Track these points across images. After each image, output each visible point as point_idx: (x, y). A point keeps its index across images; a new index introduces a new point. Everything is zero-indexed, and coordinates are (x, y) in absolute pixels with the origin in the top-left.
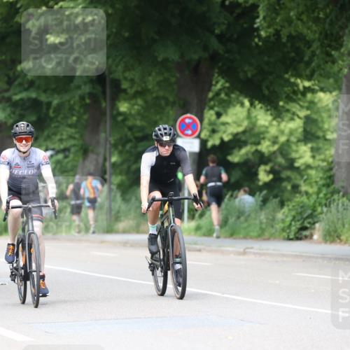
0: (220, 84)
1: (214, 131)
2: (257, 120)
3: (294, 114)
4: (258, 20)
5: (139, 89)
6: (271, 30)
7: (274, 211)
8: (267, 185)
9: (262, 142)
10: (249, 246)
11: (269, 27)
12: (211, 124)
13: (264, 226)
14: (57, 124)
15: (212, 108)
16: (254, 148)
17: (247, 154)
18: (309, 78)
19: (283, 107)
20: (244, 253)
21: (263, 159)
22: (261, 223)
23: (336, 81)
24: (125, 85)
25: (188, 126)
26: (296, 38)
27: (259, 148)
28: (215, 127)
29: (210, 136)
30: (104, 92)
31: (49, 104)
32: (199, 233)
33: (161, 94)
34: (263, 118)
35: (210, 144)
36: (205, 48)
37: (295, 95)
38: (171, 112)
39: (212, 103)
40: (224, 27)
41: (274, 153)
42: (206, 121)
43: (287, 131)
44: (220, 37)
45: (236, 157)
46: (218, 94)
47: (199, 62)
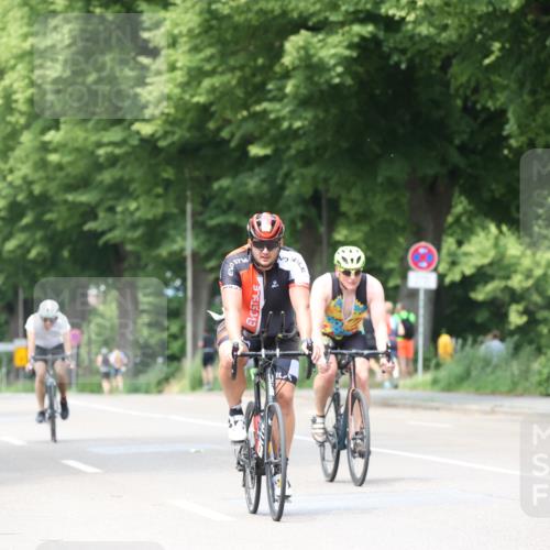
0: (460, 206)
1: (454, 263)
2: (506, 249)
4: (507, 127)
6: (524, 139)
7: (529, 360)
8: (520, 329)
9: (513, 276)
10: (499, 403)
11: (521, 134)
13: (516, 379)
15: (452, 235)
16: (503, 284)
17: (494, 291)
20: (493, 412)
21: (515, 296)
22: (513, 375)
24: (345, 207)
25: (423, 257)
27: (510, 283)
28: (456, 258)
29: (450, 270)
30: (320, 216)
32: (436, 387)
33: (387, 216)
34: (513, 247)
35: (448, 280)
36: (444, 162)
38: (401, 240)
39: (451, 230)
40: (465, 137)
41: (528, 289)
42: (444, 251)
43: (543, 262)
44: (462, 149)
45: (480, 295)
46: (457, 220)
47: (436, 178)
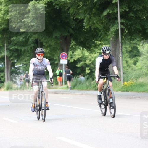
0: (73, 43)
1: (72, 57)
2: (85, 54)
3: (96, 52)
4: (84, 24)
5: (49, 45)
6: (88, 26)
7: (91, 81)
8: (88, 74)
9: (86, 60)
10: (83, 92)
11: (88, 25)
12: (71, 55)
13: (88, 86)
14: (24, 56)
15: (71, 50)
16: (84, 62)
17: (82, 64)
18: (100, 41)
19: (93, 50)
20: (82, 94)
21: (87, 66)
22: (87, 85)
23: (108, 42)
24: (44, 44)
25: (64, 56)
26: (96, 29)
27: (86, 62)
29: (70, 59)
31: (21, 50)
33: (55, 46)
34: (86, 53)
35: (70, 62)
36: (69, 32)
37: (96, 46)
38: (58, 52)
40: (74, 26)
41: (90, 64)
42: (69, 54)
43: (94, 57)
44: (73, 29)
45: (78, 65)
46: (72, 46)
47: (67, 36)
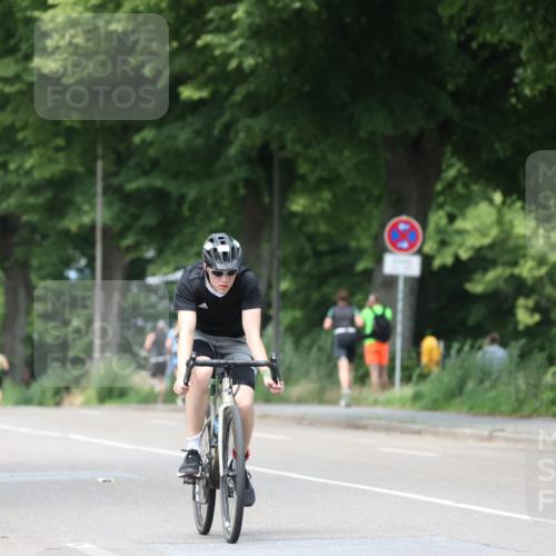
0: (453, 170)
1: (443, 244)
2: (513, 227)
4: (518, 72)
5: (325, 174)
6: (540, 87)
8: (530, 332)
9: (522, 262)
10: (498, 427)
12: (439, 231)
13: (522, 396)
14: (192, 229)
15: (441, 206)
16: (508, 271)
17: (496, 280)
20: (491, 438)
22: (518, 391)
24: (303, 168)
25: (403, 236)
27: (517, 271)
28: (446, 237)
29: (438, 251)
30: (270, 181)
31: (182, 198)
32: (418, 404)
33: (359, 182)
34: (523, 225)
35: (437, 263)
38: (376, 212)
39: (441, 199)
40: (461, 80)
41: (541, 279)
42: (431, 227)
44: (456, 96)
45: (477, 287)
46: (451, 185)
47: (421, 136)
